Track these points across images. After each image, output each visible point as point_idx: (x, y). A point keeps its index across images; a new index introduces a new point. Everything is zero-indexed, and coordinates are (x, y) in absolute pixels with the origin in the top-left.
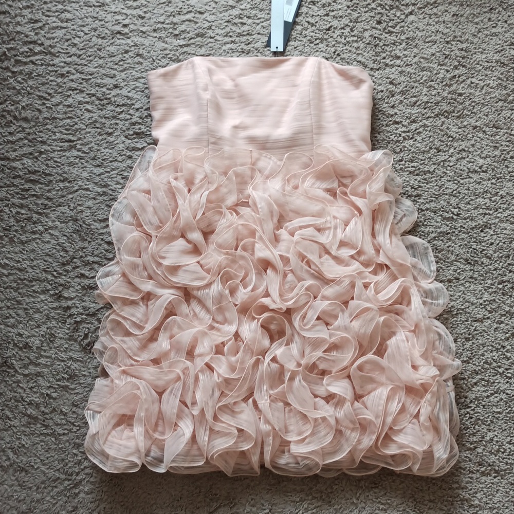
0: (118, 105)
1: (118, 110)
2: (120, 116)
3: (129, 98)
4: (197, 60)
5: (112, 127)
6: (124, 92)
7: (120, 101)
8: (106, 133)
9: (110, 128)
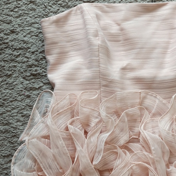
0: (15, 49)
1: (15, 53)
2: (17, 59)
3: (25, 42)
4: (85, 6)
5: (10, 69)
6: (20, 36)
7: (16, 44)
8: (6, 75)
9: (9, 70)
